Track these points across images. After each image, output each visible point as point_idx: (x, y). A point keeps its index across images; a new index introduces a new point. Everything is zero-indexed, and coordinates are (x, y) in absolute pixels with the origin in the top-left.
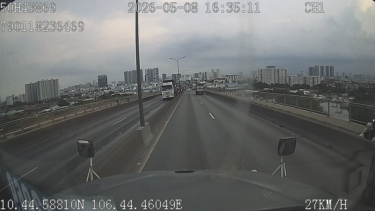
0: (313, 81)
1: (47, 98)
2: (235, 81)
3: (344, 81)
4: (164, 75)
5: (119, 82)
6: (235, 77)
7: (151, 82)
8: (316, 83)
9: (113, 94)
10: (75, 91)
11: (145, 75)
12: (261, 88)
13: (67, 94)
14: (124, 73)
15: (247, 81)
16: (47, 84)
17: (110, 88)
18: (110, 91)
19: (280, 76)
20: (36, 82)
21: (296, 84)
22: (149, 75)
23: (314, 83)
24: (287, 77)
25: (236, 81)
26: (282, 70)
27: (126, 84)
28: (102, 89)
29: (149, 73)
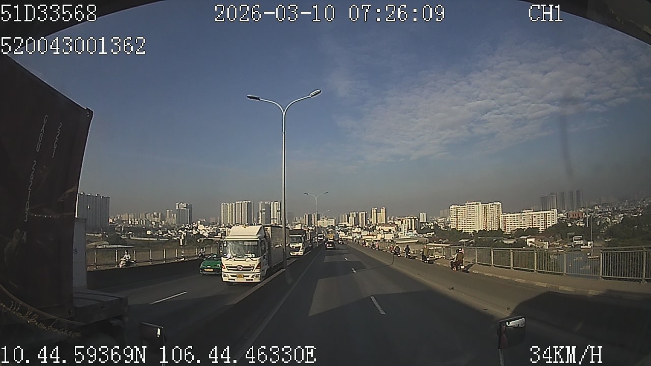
0: (544, 221)
2: (411, 229)
6: (411, 221)
8: (549, 222)
12: (455, 239)
19: (489, 216)
21: (516, 228)
23: (547, 223)
24: (500, 218)
25: (413, 229)
26: (492, 206)
29: (264, 209)
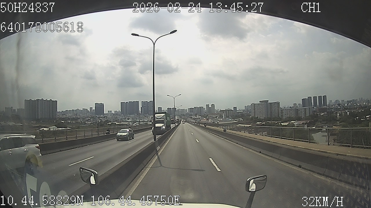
1: (45, 118)
3: (337, 109)
4: (160, 108)
5: (115, 111)
6: (229, 112)
7: (146, 114)
9: (110, 123)
10: (72, 115)
11: (141, 108)
12: (254, 122)
13: (64, 116)
14: (121, 103)
15: (241, 115)
16: (46, 103)
17: (107, 117)
18: (107, 119)
19: (273, 109)
20: (36, 100)
21: (288, 116)
22: (145, 108)
23: (306, 114)
24: (279, 110)
26: (274, 104)
27: (122, 114)
28: (99, 116)
29: (145, 106)
